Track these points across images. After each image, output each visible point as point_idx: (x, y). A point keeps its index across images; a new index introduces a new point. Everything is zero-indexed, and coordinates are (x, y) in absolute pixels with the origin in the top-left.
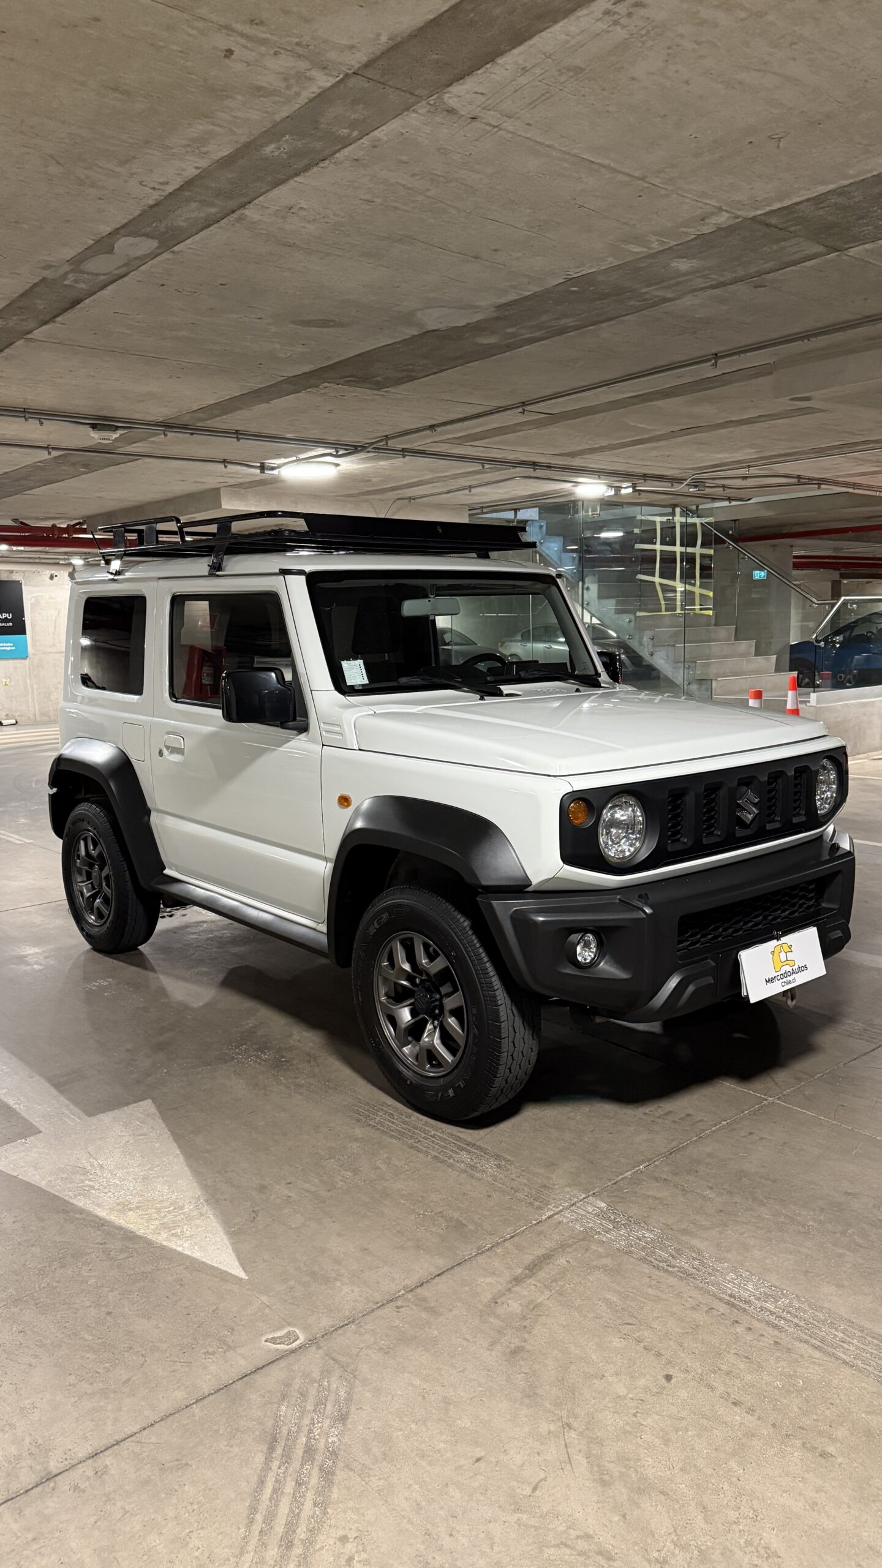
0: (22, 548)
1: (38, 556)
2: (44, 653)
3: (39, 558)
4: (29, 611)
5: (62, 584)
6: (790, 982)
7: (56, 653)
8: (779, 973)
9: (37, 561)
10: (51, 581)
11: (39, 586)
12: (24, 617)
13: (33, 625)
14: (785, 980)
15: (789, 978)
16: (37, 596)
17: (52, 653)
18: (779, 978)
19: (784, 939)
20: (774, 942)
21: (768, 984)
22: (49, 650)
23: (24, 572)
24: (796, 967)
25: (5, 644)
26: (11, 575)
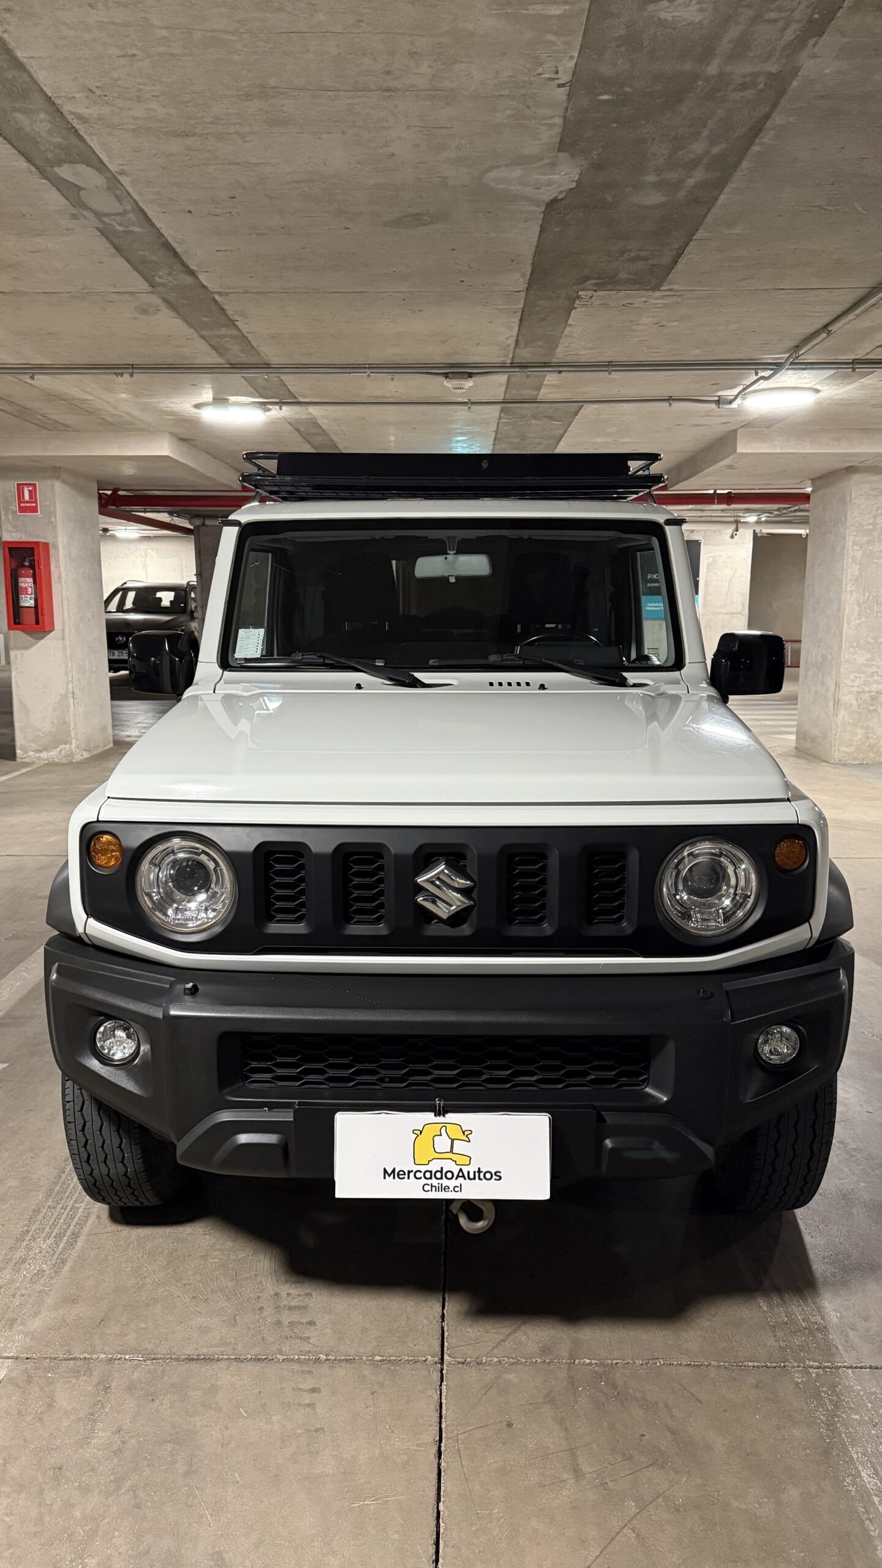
0: (690, 507)
1: (709, 514)
2: (714, 613)
3: (711, 516)
4: (705, 571)
5: (742, 543)
6: (446, 1189)
7: (726, 614)
8: (423, 1168)
9: (709, 519)
10: (731, 540)
11: (718, 545)
12: (698, 577)
13: (706, 585)
14: (434, 1182)
15: (445, 1182)
16: (715, 556)
17: (721, 613)
18: (418, 1175)
19: (451, 1117)
20: (429, 1117)
21: (389, 1179)
22: (720, 610)
23: (705, 531)
24: (472, 1168)
25: (653, 605)
26: (692, 534)
